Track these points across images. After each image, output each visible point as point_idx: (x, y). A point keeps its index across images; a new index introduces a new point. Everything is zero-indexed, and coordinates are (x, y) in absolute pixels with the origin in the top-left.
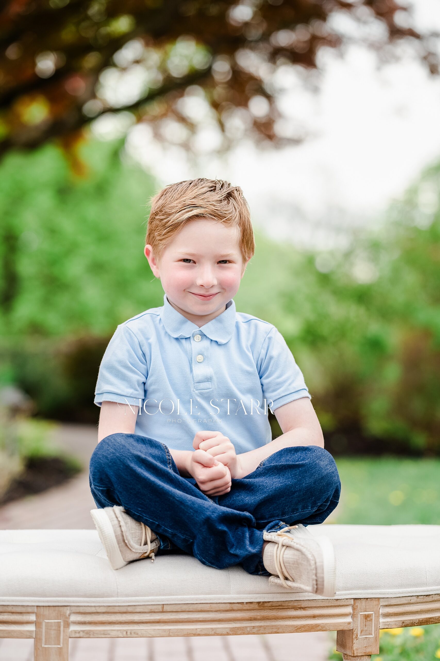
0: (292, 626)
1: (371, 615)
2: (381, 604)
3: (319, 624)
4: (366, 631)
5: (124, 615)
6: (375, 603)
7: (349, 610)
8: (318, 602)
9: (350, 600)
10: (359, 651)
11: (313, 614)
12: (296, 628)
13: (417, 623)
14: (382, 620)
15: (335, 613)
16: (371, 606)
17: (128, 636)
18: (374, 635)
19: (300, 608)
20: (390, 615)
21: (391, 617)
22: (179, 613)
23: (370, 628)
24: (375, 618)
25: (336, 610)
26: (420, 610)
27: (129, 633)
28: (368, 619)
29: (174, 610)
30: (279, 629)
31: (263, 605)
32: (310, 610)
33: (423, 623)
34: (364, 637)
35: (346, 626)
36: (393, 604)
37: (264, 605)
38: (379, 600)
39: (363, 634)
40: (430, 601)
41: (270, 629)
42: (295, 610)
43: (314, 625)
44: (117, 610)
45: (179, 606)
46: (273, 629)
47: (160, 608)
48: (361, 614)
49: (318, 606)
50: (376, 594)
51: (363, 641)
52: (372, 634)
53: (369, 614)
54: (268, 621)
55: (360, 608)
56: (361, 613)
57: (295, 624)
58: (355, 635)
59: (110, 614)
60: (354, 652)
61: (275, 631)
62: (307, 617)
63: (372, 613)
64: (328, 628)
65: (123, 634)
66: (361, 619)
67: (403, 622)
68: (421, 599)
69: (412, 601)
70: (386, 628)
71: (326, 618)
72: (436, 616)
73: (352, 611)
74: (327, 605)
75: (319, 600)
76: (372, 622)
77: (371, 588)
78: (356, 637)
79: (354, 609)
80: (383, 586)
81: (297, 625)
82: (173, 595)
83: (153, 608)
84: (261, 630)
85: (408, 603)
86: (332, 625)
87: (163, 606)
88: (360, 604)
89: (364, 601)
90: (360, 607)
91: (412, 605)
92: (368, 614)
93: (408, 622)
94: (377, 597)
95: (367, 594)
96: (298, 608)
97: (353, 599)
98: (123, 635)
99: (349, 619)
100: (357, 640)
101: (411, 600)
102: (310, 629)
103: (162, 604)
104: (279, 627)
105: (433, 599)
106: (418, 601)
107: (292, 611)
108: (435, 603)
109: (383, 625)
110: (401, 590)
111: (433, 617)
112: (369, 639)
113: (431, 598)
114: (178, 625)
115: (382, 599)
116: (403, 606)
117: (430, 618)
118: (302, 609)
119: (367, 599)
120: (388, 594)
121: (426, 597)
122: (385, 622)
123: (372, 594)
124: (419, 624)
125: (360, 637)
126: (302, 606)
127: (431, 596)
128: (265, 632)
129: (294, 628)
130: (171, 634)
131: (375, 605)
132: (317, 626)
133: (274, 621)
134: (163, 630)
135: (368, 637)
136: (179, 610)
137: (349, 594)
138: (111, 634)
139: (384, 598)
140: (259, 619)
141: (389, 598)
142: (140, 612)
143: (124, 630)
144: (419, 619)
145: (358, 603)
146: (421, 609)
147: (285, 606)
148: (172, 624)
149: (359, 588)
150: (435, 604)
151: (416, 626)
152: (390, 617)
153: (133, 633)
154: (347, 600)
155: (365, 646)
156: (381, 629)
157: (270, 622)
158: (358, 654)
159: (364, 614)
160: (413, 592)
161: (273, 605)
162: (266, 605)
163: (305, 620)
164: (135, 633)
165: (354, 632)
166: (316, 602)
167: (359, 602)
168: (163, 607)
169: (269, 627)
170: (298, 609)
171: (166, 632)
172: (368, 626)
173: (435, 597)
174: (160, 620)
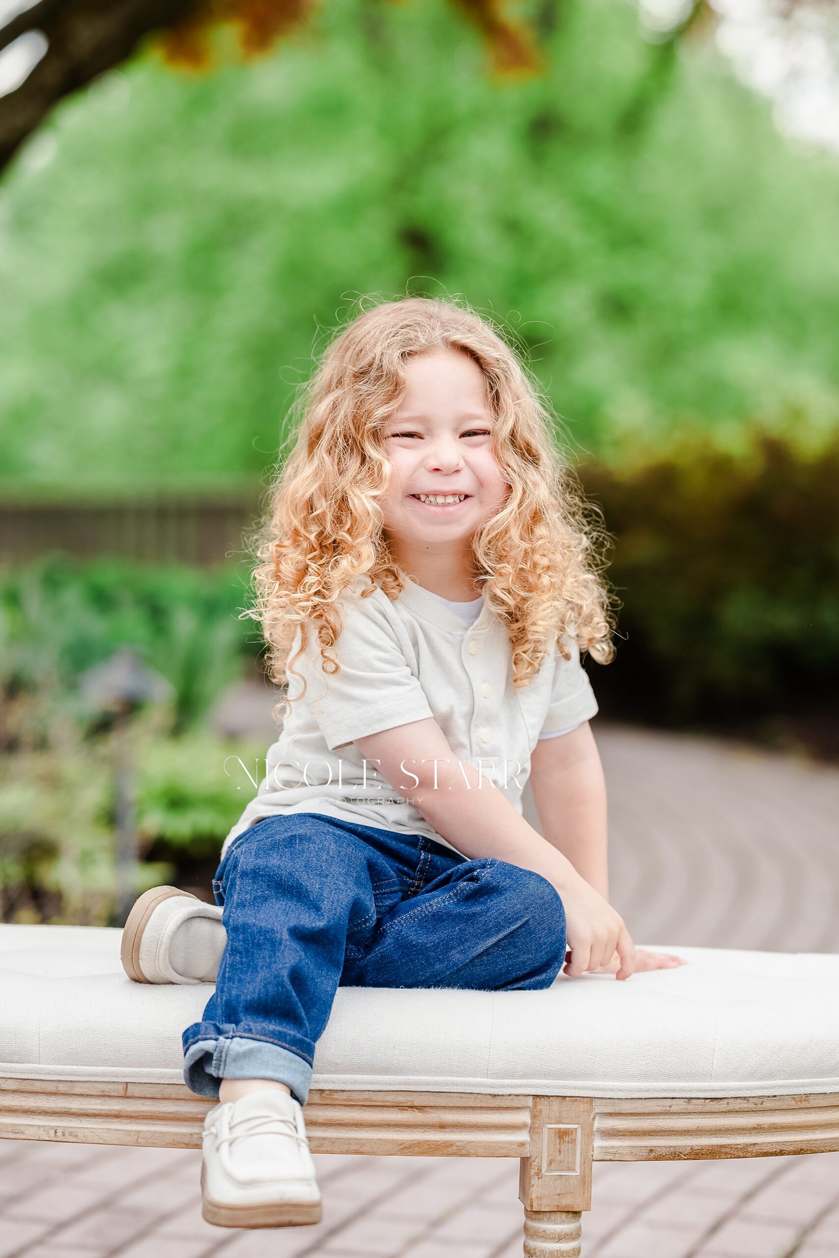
0: (392, 1141)
1: (572, 1131)
2: (597, 1111)
3: (452, 1141)
4: (560, 1162)
5: (53, 1098)
6: (583, 1107)
7: (524, 1117)
8: (452, 1097)
9: (525, 1098)
10: (544, 1202)
11: (439, 1122)
12: (401, 1147)
13: (687, 1154)
14: (598, 1143)
15: (490, 1122)
16: (574, 1113)
17: (58, 1139)
18: (579, 1171)
19: (411, 1107)
20: (620, 1133)
21: (623, 1137)
22: (159, 1101)
23: (570, 1156)
24: (582, 1138)
25: (492, 1116)
26: (695, 1128)
27: (59, 1134)
28: (566, 1139)
29: (149, 1096)
30: (363, 1145)
31: (330, 1097)
32: (433, 1113)
33: (702, 1154)
34: (555, 1175)
35: (514, 1150)
36: (627, 1112)
37: (332, 1097)
38: (591, 1102)
39: (553, 1168)
40: (723, 1112)
41: (345, 1145)
42: (400, 1111)
43: (442, 1143)
44: (38, 1086)
45: (158, 1088)
46: (350, 1144)
47: (120, 1089)
48: (549, 1128)
49: (452, 1105)
50: (583, 1088)
51: (555, 1181)
52: (574, 1170)
53: (569, 1128)
54: (340, 1128)
55: (547, 1116)
56: (549, 1126)
57: (400, 1139)
58: (536, 1169)
59: (25, 1095)
60: (532, 1203)
61: (356, 1148)
62: (425, 1125)
63: (576, 1126)
64: (472, 1151)
65: (49, 1134)
66: (549, 1137)
67: (651, 1151)
68: (699, 1105)
69: (674, 1109)
70: (608, 1159)
71: (469, 1132)
72: (738, 1144)
73: (528, 1120)
74: (471, 1104)
75: (452, 1094)
76: (575, 1145)
77: (574, 1076)
78: (538, 1174)
79: (534, 1117)
80: (600, 1073)
81: (403, 1140)
82: (146, 1067)
83: (107, 1088)
84: (325, 1145)
85: (663, 1112)
86: (481, 1145)
87: (127, 1085)
88: (548, 1108)
89: (556, 1103)
90: (548, 1113)
91: (676, 1117)
92: (566, 1129)
93: (663, 1151)
94: (587, 1096)
95: (564, 1088)
96: (407, 1106)
97: (533, 1096)
98: (49, 1137)
99: (523, 1136)
100: (539, 1178)
101: (670, 1107)
102: (432, 1150)
103: (125, 1082)
104: (364, 1141)
105: (731, 1107)
106: (689, 1109)
107: (394, 1112)
108: (738, 1116)
109: (601, 1152)
110: (643, 1085)
111: (729, 1145)
112: (566, 1179)
113: (724, 1106)
114: (155, 1124)
115: (600, 1101)
116: (652, 1117)
117: (722, 1146)
118: (417, 1109)
119: (565, 1097)
120: (612, 1091)
121: (712, 1103)
122: (606, 1147)
123: (575, 1088)
124: (692, 1157)
125: (548, 1174)
126: (416, 1104)
127: (726, 1101)
128: (334, 1150)
129: (396, 1145)
130: (140, 1140)
131: (581, 1110)
132: (448, 1145)
133: (355, 1130)
134: (126, 1131)
135: (565, 1174)
136: (159, 1096)
137: (520, 1086)
138: (27, 1132)
139: (603, 1098)
140: (322, 1123)
141: (615, 1099)
142: (81, 1095)
143: (51, 1127)
144: (692, 1146)
145: (543, 1105)
146: (698, 1127)
147: (377, 1101)
148: (144, 1121)
149: (546, 1075)
150: (736, 1117)
151: (684, 1159)
152: (619, 1137)
153: (67, 1134)
154: (517, 1097)
155: (558, 1192)
156: (597, 1161)
157: (346, 1130)
158: (543, 1208)
159: (555, 1128)
160: (674, 1090)
161: (352, 1098)
162: (336, 1096)
163: (424, 1132)
164: (71, 1134)
165: (533, 1163)
166: (446, 1098)
167: (546, 1102)
168: (127, 1088)
169: (342, 1140)
170: (406, 1108)
171: (132, 1136)
172: (566, 1154)
173: (736, 1104)
174: (120, 1111)
